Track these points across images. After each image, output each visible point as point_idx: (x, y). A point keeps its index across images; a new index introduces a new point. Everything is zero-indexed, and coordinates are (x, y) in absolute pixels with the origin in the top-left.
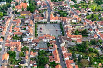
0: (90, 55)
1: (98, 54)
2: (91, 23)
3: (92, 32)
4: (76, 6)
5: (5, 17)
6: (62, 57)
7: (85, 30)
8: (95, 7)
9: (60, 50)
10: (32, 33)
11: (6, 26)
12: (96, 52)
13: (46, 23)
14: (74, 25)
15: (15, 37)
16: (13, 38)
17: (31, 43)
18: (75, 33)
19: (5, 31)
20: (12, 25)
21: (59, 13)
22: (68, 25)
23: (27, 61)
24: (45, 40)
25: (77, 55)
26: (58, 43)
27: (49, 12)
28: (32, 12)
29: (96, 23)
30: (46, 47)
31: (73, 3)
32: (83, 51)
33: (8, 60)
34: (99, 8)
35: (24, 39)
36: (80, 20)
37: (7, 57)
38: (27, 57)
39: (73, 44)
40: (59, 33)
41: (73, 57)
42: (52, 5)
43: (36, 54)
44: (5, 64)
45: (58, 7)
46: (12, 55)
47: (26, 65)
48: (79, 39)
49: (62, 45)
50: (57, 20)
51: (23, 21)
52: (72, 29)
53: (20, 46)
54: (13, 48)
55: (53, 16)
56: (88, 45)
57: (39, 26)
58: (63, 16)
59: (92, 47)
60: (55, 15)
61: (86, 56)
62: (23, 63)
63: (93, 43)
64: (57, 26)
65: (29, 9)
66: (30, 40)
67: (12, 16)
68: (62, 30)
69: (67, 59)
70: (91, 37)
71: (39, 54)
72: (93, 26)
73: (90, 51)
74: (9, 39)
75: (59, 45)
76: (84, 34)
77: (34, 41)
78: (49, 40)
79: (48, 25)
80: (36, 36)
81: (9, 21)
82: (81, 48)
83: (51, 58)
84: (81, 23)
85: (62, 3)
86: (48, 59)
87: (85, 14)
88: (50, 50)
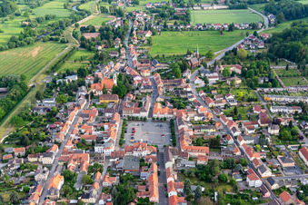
0: (220, 188)
1: (235, 189)
2: (231, 123)
3: (231, 141)
4: (207, 89)
5: (70, 105)
6: (164, 189)
7: (217, 137)
8: (242, 94)
9: (162, 175)
10: (115, 137)
11: (69, 122)
12: (232, 183)
13: (144, 120)
14: (196, 125)
15: (81, 144)
16: (78, 146)
17: (108, 157)
18: (197, 142)
19: (65, 131)
20: (81, 120)
21: (172, 102)
22: (185, 127)
23: (95, 192)
24: (136, 154)
25: (194, 188)
26: (162, 159)
27: (154, 99)
28: (122, 98)
29: (240, 126)
30: (136, 166)
31: (202, 84)
32: (208, 180)
33: (59, 188)
34: (251, 95)
35: (97, 149)
36: (211, 116)
37: (59, 183)
38: (97, 185)
39: (191, 165)
40: (167, 141)
41: (186, 190)
42: (161, 84)
43: (116, 180)
44: (52, 196)
45: (171, 89)
46: (69, 178)
47: (92, 200)
48: (202, 155)
49: (169, 165)
50: (166, 115)
51: (101, 113)
52: (191, 133)
53: (88, 162)
54: (72, 165)
55: (159, 106)
56: (217, 169)
57: (131, 125)
58: (179, 107)
59: (227, 172)
60: (164, 104)
61: (212, 191)
62: (88, 196)
63: (229, 165)
64: (166, 126)
65: (116, 91)
66: (108, 152)
67: (84, 103)
68: (173, 135)
69: (173, 193)
70: (228, 151)
71: (121, 181)
72: (234, 130)
73: (222, 181)
74: (69, 146)
75: (161, 164)
76: (214, 144)
77: (114, 155)
78: (144, 153)
79: (149, 124)
80: (121, 143)
81: (76, 112)
82: (204, 174)
83: (142, 189)
84: (211, 123)
85: (180, 82)
86: (136, 191)
87: (222, 105)
88: (142, 174)
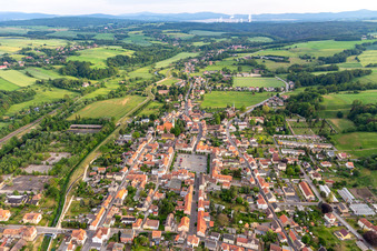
0: (236, 208)
1: (247, 210)
2: (251, 159)
3: (249, 173)
4: (237, 134)
5: (141, 139)
6: (196, 205)
7: (240, 169)
8: (262, 138)
9: (196, 195)
10: (167, 165)
11: (138, 152)
12: (245, 205)
13: (190, 153)
14: (226, 159)
15: (144, 168)
16: (141, 169)
17: (160, 179)
18: (224, 172)
19: (135, 157)
20: (146, 151)
21: (211, 141)
22: (217, 160)
23: (146, 203)
24: (179, 177)
25: (217, 206)
26: (198, 183)
27: (199, 138)
28: (177, 136)
29: (257, 162)
30: (178, 186)
31: (235, 129)
32: (229, 201)
33: (123, 198)
34: (269, 140)
35: (154, 172)
36: (237, 153)
37: (124, 195)
38: (149, 198)
39: (218, 188)
40: (204, 169)
41: (211, 208)
42: (205, 128)
43: (163, 196)
44: (117, 204)
45: (212, 132)
46: (131, 192)
47: (144, 209)
48: (227, 182)
49: (202, 187)
50: (205, 151)
51: (161, 146)
52: (221, 165)
53: (146, 180)
54: (135, 183)
55: (201, 144)
56: (236, 193)
57: (180, 156)
58: (216, 146)
59: (243, 196)
60: (205, 142)
61: (230, 209)
62: (141, 206)
63: (245, 191)
64: (204, 158)
65: (173, 131)
66: (160, 175)
67: (150, 139)
68: (208, 165)
69: (201, 209)
70: (246, 180)
71: (167, 197)
72: (253, 164)
73: (238, 202)
74: (135, 169)
75: (197, 187)
76: (237, 175)
77: (164, 177)
78: (185, 178)
79: (193, 157)
80: (171, 169)
81: (144, 144)
82: (226, 196)
83: (180, 204)
84: (237, 158)
85: (219, 128)
86: (174, 205)
87: (246, 146)
88: (182, 192)
